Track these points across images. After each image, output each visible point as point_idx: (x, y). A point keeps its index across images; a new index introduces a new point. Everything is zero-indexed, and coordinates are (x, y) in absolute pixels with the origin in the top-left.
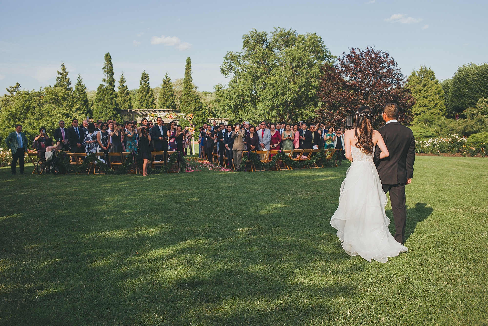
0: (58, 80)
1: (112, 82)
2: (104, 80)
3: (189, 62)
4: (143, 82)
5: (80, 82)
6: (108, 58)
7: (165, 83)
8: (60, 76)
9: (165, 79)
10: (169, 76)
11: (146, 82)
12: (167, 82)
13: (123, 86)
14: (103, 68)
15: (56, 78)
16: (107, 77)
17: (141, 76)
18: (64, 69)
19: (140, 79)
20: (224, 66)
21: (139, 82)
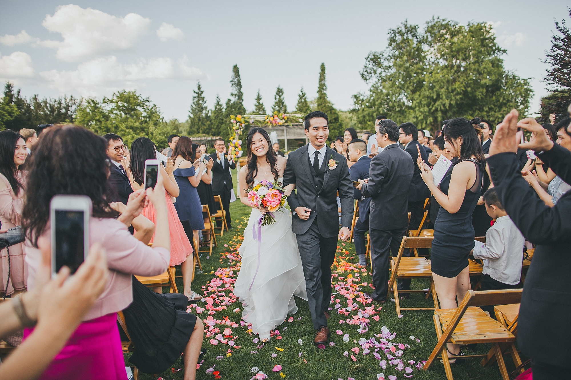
0: (193, 100)
1: (240, 96)
2: (232, 95)
3: (323, 69)
4: (278, 97)
5: (218, 102)
6: (236, 69)
7: (301, 98)
8: (196, 95)
9: (301, 94)
10: (304, 91)
11: (280, 97)
12: (302, 96)
13: (259, 103)
14: (231, 81)
15: (192, 98)
16: (235, 90)
17: (276, 90)
18: (199, 88)
19: (275, 94)
20: (365, 70)
21: (274, 97)
